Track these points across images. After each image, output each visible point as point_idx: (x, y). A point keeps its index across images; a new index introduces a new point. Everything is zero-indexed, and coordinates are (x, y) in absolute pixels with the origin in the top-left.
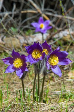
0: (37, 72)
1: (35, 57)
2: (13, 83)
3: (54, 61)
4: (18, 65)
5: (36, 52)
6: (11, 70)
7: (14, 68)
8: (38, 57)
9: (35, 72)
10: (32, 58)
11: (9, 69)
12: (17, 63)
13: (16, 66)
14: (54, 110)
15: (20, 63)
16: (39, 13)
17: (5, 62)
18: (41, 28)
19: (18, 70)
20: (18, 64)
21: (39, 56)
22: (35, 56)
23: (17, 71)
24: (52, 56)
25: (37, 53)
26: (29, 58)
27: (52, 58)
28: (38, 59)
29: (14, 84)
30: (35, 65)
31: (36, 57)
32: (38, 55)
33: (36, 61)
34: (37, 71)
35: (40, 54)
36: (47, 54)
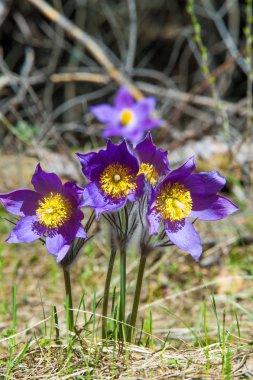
0: (117, 244)
1: (110, 190)
2: (26, 303)
3: (174, 206)
4: (54, 217)
5: (117, 173)
6: (29, 234)
7: (39, 227)
8: (122, 193)
9: (112, 241)
10: (102, 192)
11: (20, 231)
12: (51, 211)
13: (48, 222)
14: (180, 369)
15: (62, 210)
16: (113, 81)
17: (9, 204)
18: (122, 125)
19: (51, 235)
20: (52, 214)
21: (126, 187)
22: (111, 187)
23: (48, 239)
24: (171, 189)
25: (117, 177)
26: (91, 194)
27: (169, 194)
28: (124, 199)
29: (28, 308)
30: (112, 218)
31: (116, 191)
32: (123, 185)
33: (114, 205)
34: (119, 238)
35: (129, 182)
36: (153, 181)
